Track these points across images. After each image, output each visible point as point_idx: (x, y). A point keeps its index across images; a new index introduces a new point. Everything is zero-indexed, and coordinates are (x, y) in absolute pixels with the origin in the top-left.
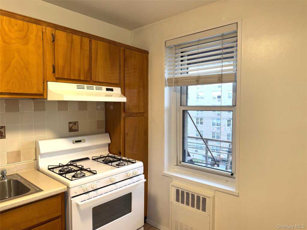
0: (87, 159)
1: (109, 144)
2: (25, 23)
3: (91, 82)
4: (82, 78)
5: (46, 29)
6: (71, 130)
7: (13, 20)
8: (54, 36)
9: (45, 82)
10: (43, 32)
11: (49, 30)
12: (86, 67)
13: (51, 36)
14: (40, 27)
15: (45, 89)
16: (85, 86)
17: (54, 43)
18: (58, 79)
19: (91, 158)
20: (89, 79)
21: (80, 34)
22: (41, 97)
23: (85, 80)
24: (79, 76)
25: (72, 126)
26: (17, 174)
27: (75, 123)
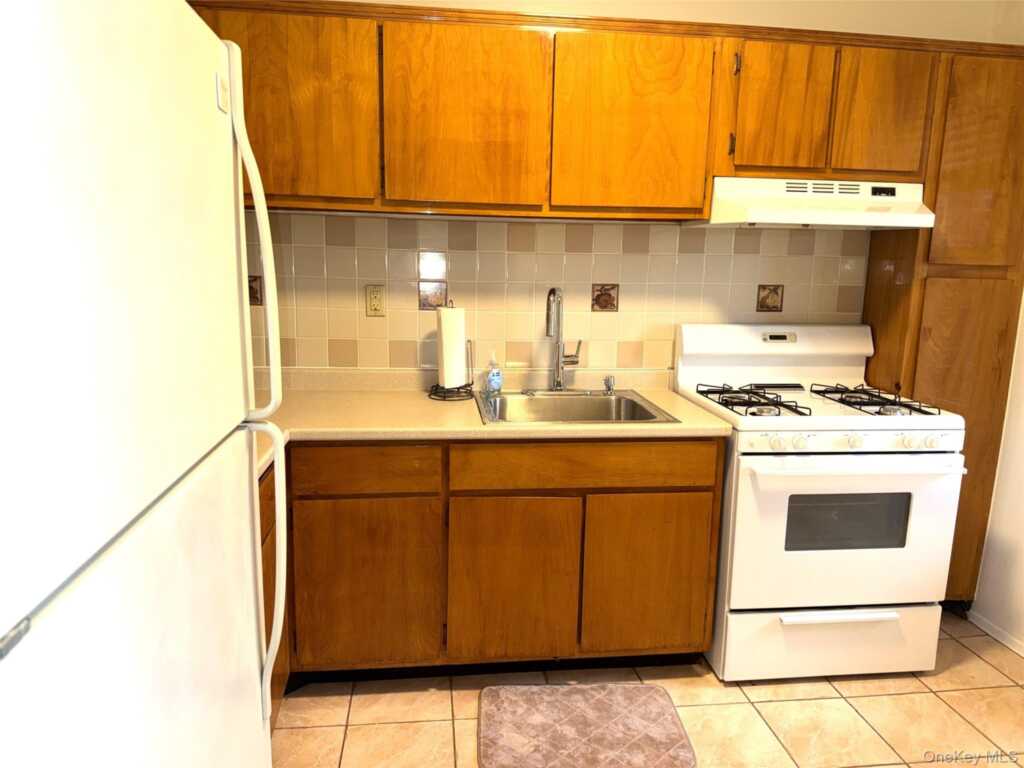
0: (798, 387)
1: (868, 360)
2: (678, 40)
3: (829, 171)
4: (803, 163)
5: (722, 43)
6: (762, 306)
7: (654, 38)
8: (738, 58)
9: (710, 179)
10: (714, 53)
11: (729, 45)
12: (819, 128)
13: (732, 59)
14: (708, 42)
15: (708, 195)
16: (810, 183)
17: (739, 79)
18: (741, 169)
19: (807, 388)
20: (821, 165)
21: (809, 40)
22: (697, 216)
23: (812, 166)
24: (796, 156)
25: (767, 297)
26: (633, 391)
27: (775, 289)
